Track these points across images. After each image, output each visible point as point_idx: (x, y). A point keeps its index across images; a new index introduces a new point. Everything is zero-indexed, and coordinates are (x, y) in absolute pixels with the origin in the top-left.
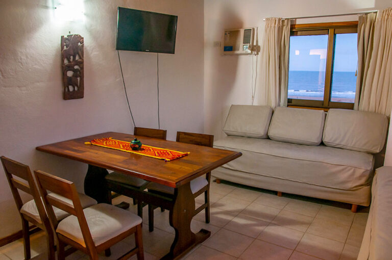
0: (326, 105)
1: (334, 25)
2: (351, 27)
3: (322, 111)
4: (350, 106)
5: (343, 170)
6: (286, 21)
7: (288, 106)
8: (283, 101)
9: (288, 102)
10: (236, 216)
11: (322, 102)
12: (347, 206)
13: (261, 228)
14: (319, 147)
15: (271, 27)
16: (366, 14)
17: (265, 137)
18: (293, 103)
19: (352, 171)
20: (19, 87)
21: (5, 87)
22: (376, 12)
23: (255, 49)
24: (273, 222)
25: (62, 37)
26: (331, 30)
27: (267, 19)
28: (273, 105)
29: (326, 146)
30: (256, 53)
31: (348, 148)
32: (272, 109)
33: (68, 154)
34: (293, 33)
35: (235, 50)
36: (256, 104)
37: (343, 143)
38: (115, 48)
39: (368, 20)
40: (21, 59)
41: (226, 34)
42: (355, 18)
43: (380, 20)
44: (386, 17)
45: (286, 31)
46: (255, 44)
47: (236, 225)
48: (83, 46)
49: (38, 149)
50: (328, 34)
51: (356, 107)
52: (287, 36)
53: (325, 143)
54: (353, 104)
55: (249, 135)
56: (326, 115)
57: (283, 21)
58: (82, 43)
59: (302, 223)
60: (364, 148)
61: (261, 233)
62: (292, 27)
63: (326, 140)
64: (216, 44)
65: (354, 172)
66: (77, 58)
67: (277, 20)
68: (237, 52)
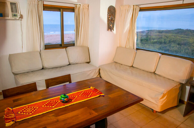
0: (63, 45)
1: (63, 7)
7: (45, 49)
9: (45, 47)
16: (76, 4)
17: (42, 68)
22: (80, 5)
26: (62, 9)
31: (80, 63)
32: (39, 52)
34: (44, 9)
35: (5, 16)
37: (78, 61)
39: (77, 7)
43: (82, 8)
45: (41, 7)
50: (60, 11)
51: (75, 45)
52: (42, 11)
55: (32, 70)
56: (66, 50)
60: (85, 61)
63: (71, 62)
68: (7, 18)
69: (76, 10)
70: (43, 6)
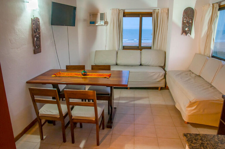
0: (140, 48)
1: (142, 13)
2: (149, 15)
3: (139, 51)
4: (150, 48)
5: (155, 74)
6: (121, 11)
7: (123, 49)
8: (121, 47)
9: (123, 48)
10: (119, 100)
11: (138, 47)
12: (156, 88)
13: (133, 102)
14: (140, 66)
15: (114, 13)
16: (155, 9)
17: (116, 64)
18: (125, 48)
19: (158, 74)
20: (17, 48)
21: (12, 49)
22: (159, 9)
23: (106, 23)
24: (135, 99)
25: (32, 19)
26: (141, 15)
27: (113, 9)
28: (117, 49)
29: (142, 65)
30: (106, 25)
31: (152, 65)
32: (116, 51)
33: (51, 82)
34: (124, 16)
35: (96, 24)
36: (107, 49)
37: (150, 64)
38: (51, 24)
39: (156, 12)
40: (17, 32)
41: (90, 15)
42: (151, 11)
43: (160, 12)
44: (163, 12)
45: (121, 14)
46: (106, 21)
47: (122, 103)
48: (39, 24)
49: (27, 82)
50: (139, 17)
51: (152, 48)
52: (122, 17)
53: (142, 64)
54: (151, 47)
56: (141, 52)
57: (120, 10)
58: (39, 22)
59: (145, 98)
61: (134, 104)
62: (124, 13)
63: (143, 63)
64: (85, 20)
65: (159, 74)
66: (38, 30)
67: (117, 10)
68: (97, 24)
69: (155, 15)
70: (124, 14)
